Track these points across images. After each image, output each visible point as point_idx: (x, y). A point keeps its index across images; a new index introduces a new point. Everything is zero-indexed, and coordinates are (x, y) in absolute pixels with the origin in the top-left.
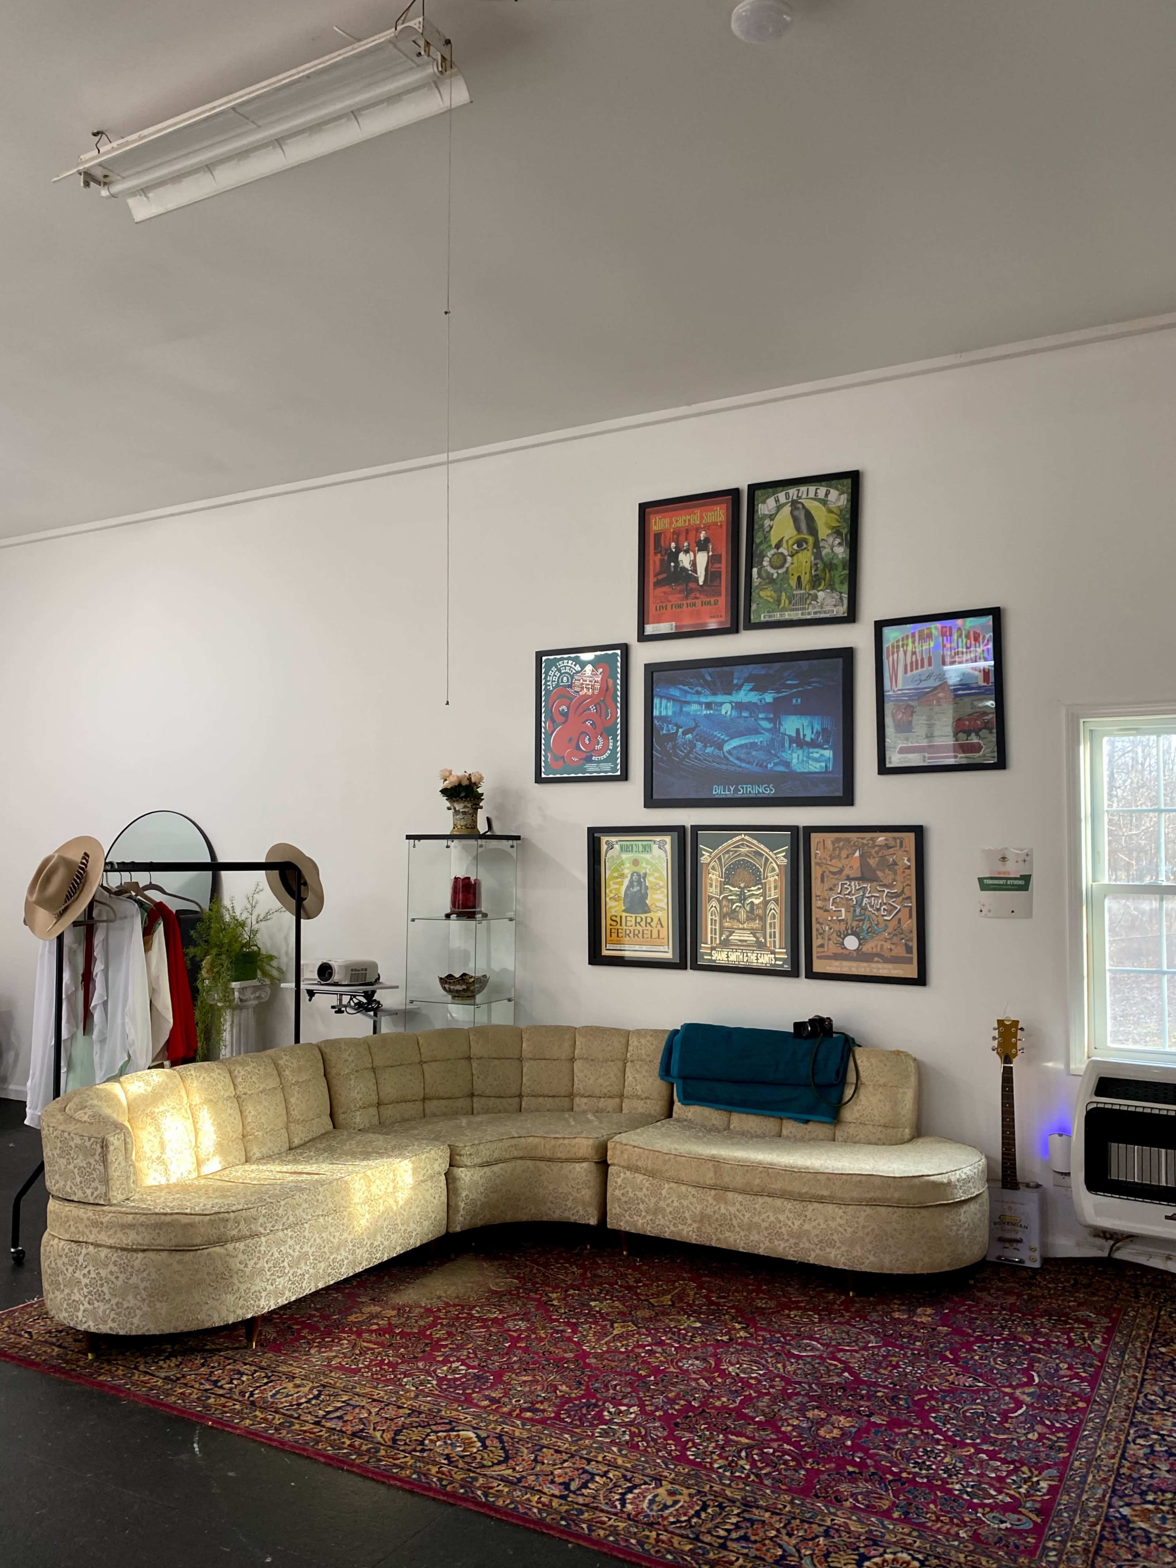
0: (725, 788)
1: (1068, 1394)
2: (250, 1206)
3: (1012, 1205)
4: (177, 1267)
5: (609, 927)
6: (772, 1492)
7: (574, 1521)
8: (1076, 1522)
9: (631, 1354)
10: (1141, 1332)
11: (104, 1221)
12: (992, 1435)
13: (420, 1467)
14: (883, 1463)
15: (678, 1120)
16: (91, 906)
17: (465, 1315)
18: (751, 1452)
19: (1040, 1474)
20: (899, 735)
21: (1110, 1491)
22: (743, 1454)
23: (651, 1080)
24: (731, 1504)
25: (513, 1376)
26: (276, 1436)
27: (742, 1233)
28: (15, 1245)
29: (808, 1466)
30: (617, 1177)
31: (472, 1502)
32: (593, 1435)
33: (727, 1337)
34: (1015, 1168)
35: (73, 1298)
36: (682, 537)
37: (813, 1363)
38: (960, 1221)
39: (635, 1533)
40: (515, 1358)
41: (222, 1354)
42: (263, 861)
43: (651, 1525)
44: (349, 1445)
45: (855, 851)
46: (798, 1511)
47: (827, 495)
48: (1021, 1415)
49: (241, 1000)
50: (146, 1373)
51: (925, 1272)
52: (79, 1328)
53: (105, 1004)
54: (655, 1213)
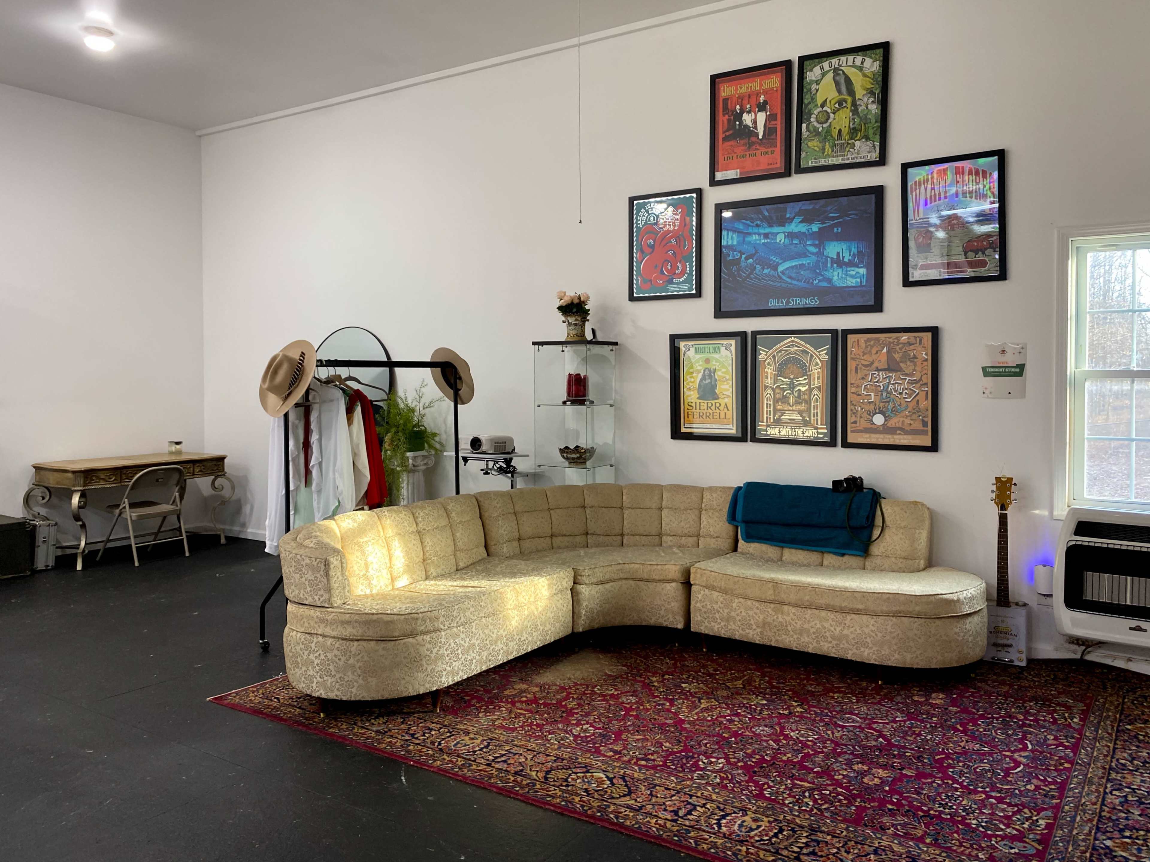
0: (778, 301)
1: (1056, 758)
2: (433, 609)
3: (1004, 619)
4: (381, 652)
5: (686, 411)
6: (831, 821)
7: (683, 837)
8: (1070, 850)
9: (716, 722)
10: (1110, 714)
11: (328, 618)
12: (998, 785)
13: (566, 797)
14: (915, 803)
15: (742, 553)
16: (307, 393)
17: (589, 692)
18: (813, 793)
19: (1038, 814)
20: (920, 255)
21: (1094, 828)
22: (807, 794)
23: (721, 524)
24: (801, 829)
25: (629, 735)
26: (460, 773)
27: (795, 636)
28: (262, 638)
29: (857, 804)
30: (698, 594)
31: (608, 822)
32: (693, 778)
33: (788, 711)
34: (1008, 591)
35: (309, 673)
36: (745, 101)
37: (855, 731)
38: (966, 629)
39: (730, 847)
40: (629, 723)
41: (416, 715)
42: (429, 360)
43: (741, 842)
44: (513, 781)
45: (883, 348)
46: (852, 836)
47: (862, 63)
48: (1019, 772)
49: (414, 466)
50: (362, 728)
51: (938, 667)
52: (313, 695)
53: (320, 464)
54: (728, 620)
